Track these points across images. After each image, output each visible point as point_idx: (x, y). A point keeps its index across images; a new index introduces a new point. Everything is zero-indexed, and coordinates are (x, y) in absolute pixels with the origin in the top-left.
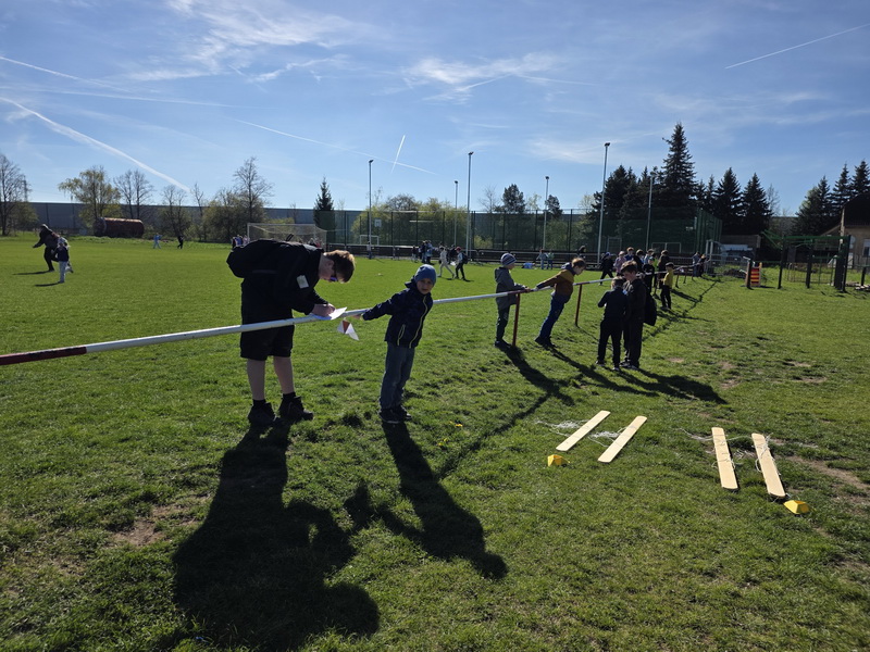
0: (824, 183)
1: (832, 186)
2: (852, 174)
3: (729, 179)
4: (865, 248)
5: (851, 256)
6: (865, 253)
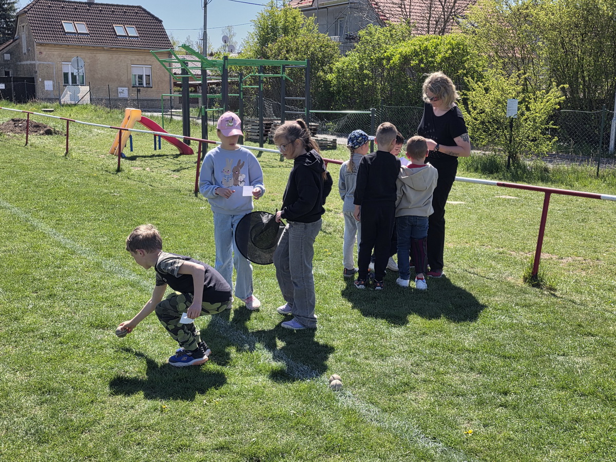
4: (66, 75)
5: (49, 85)
6: (66, 81)
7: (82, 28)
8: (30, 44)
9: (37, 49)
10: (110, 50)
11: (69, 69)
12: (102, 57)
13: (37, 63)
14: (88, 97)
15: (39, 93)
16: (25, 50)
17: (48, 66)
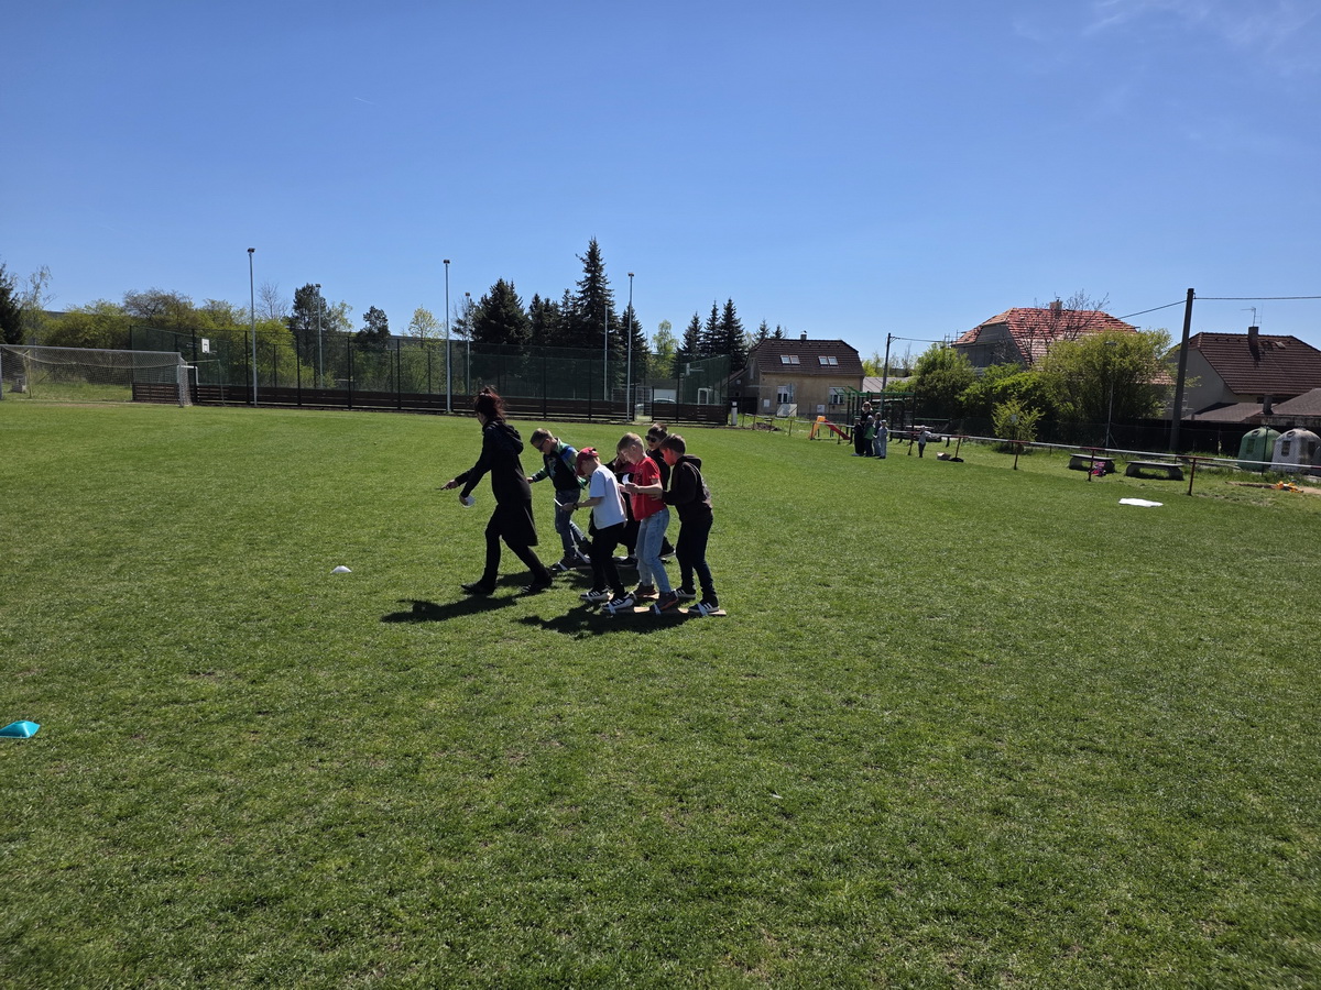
0: (696, 319)
4: (780, 395)
5: (767, 403)
6: (779, 400)
7: (795, 360)
8: (757, 373)
9: (761, 376)
10: (814, 376)
11: (782, 391)
12: (808, 381)
13: (760, 387)
14: (795, 412)
15: (759, 409)
16: (752, 377)
17: (767, 389)
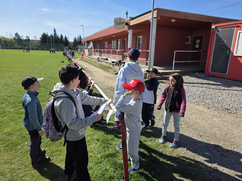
0: (75, 38)
1: (77, 38)
2: (79, 37)
3: (62, 36)
